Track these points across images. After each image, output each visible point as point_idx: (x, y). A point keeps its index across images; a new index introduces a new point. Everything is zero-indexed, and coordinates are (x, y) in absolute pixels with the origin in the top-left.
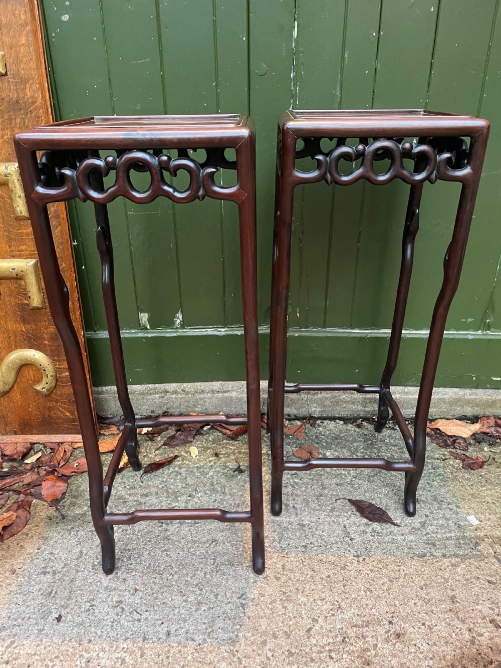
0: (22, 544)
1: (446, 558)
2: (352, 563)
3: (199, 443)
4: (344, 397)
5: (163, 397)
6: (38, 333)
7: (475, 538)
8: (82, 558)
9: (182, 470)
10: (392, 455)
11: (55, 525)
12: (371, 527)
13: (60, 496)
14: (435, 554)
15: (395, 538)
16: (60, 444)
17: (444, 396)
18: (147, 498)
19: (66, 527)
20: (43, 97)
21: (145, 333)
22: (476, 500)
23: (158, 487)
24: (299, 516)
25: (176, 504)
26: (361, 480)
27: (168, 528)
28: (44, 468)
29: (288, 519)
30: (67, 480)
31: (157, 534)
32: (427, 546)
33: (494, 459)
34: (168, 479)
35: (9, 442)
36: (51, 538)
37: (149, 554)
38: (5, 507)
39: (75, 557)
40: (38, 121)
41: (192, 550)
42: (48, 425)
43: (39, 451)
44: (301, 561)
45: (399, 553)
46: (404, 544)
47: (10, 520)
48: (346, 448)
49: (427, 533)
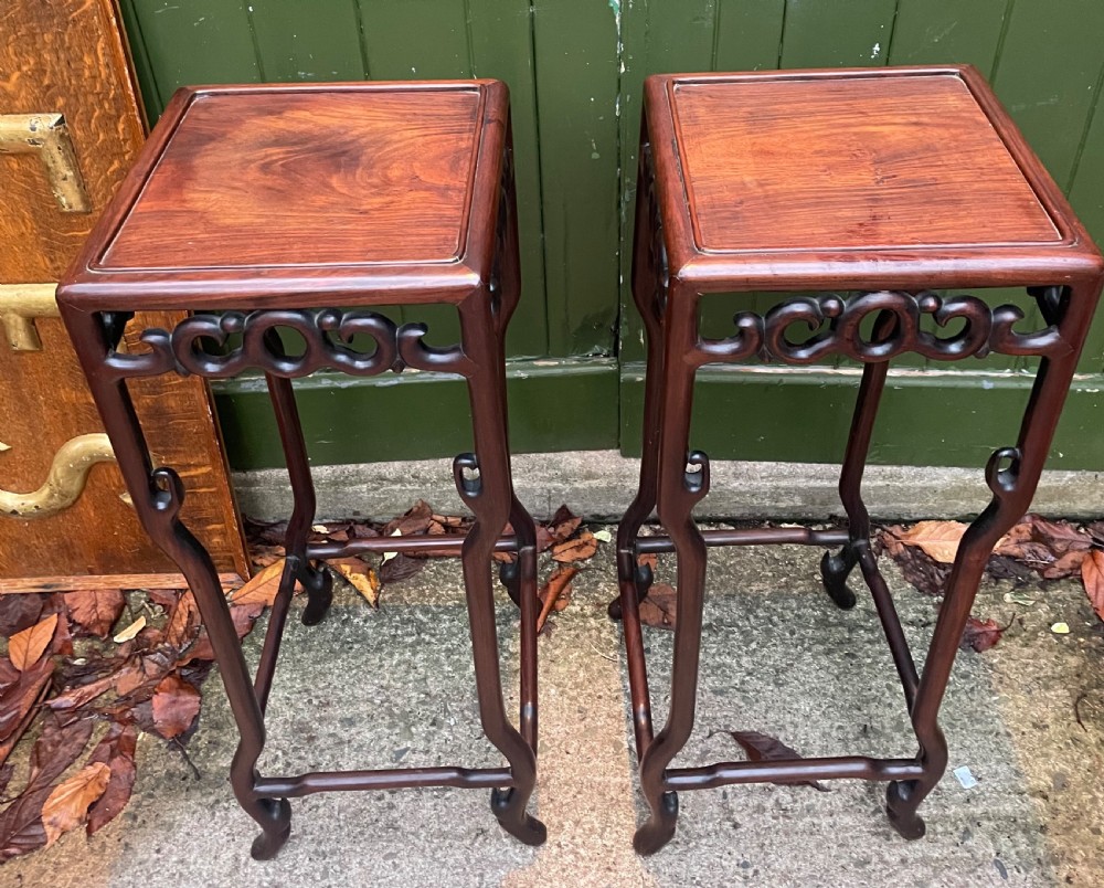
0: (127, 840)
1: (907, 868)
2: (734, 882)
3: (450, 585)
4: (736, 484)
7: (964, 819)
8: (238, 871)
9: (420, 656)
10: (824, 613)
11: (184, 794)
12: (775, 796)
13: (188, 724)
14: (887, 857)
15: (816, 821)
16: (178, 592)
17: (934, 482)
18: (353, 731)
19: (204, 800)
22: (978, 727)
23: (371, 701)
25: (409, 744)
26: (761, 679)
27: (395, 803)
28: (152, 657)
29: (619, 779)
30: (199, 685)
31: (375, 818)
32: (874, 839)
33: (1021, 622)
34: (392, 682)
35: (81, 588)
36: (180, 826)
37: (360, 863)
38: (88, 750)
39: (226, 870)
41: (439, 854)
42: (153, 558)
43: (139, 612)
44: (640, 878)
45: (821, 856)
46: (833, 836)
47: (100, 785)
48: (737, 598)
49: (877, 810)
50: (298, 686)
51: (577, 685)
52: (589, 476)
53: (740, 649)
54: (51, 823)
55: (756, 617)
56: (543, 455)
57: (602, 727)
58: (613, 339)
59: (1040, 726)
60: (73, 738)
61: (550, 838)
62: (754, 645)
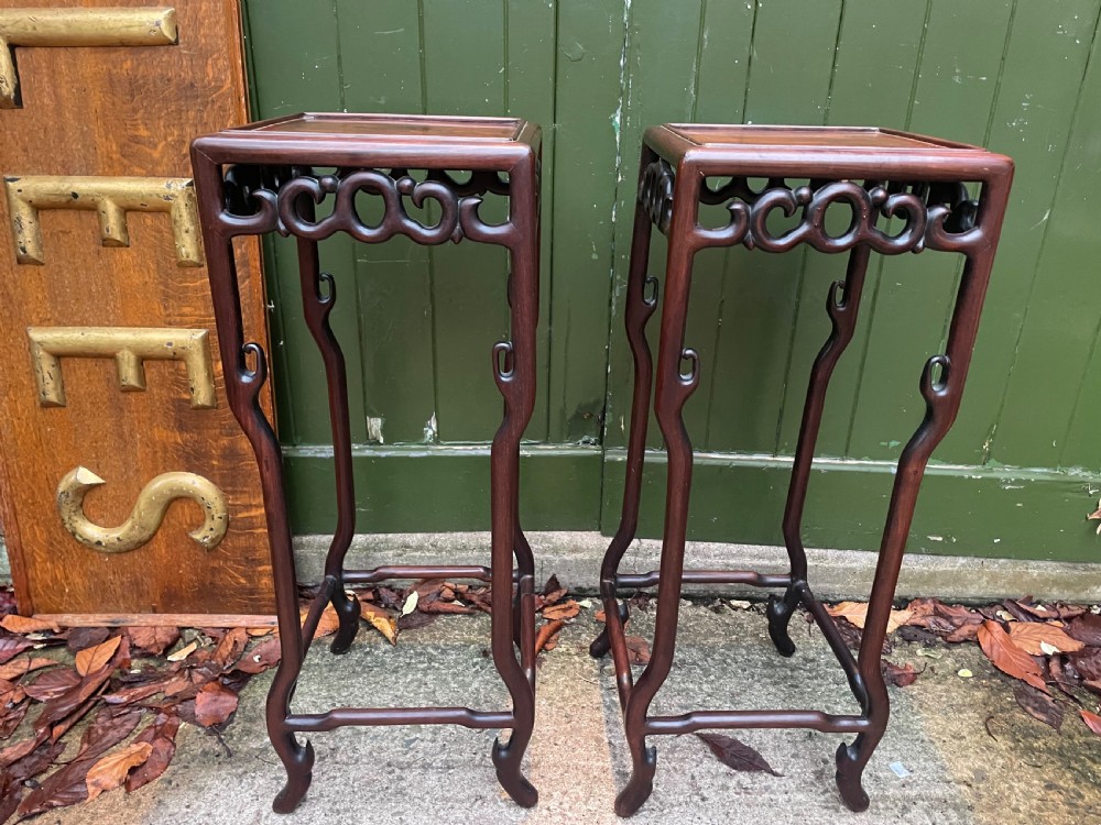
0: (161, 798)
3: (457, 632)
5: (400, 555)
6: (201, 448)
7: (902, 799)
9: (431, 677)
10: (770, 659)
11: (216, 767)
12: (736, 779)
13: (225, 718)
15: (773, 797)
16: (226, 630)
17: (854, 565)
19: (234, 771)
20: (234, 80)
21: (375, 450)
22: (905, 736)
24: (619, 758)
26: (720, 699)
27: (404, 776)
28: (200, 670)
29: (601, 764)
30: (240, 689)
31: (385, 786)
32: (825, 811)
33: (932, 669)
35: (144, 624)
36: (210, 789)
37: (370, 819)
38: (135, 733)
39: (249, 821)
40: (224, 116)
41: (442, 813)
42: (209, 597)
43: (191, 642)
46: (789, 808)
47: (142, 757)
48: (697, 647)
49: (826, 791)
50: (324, 694)
51: (564, 699)
52: (576, 550)
53: (701, 679)
54: (94, 784)
55: (713, 659)
56: (538, 533)
57: (585, 728)
58: (600, 428)
59: (958, 736)
60: (122, 725)
61: (541, 802)
62: (712, 677)
